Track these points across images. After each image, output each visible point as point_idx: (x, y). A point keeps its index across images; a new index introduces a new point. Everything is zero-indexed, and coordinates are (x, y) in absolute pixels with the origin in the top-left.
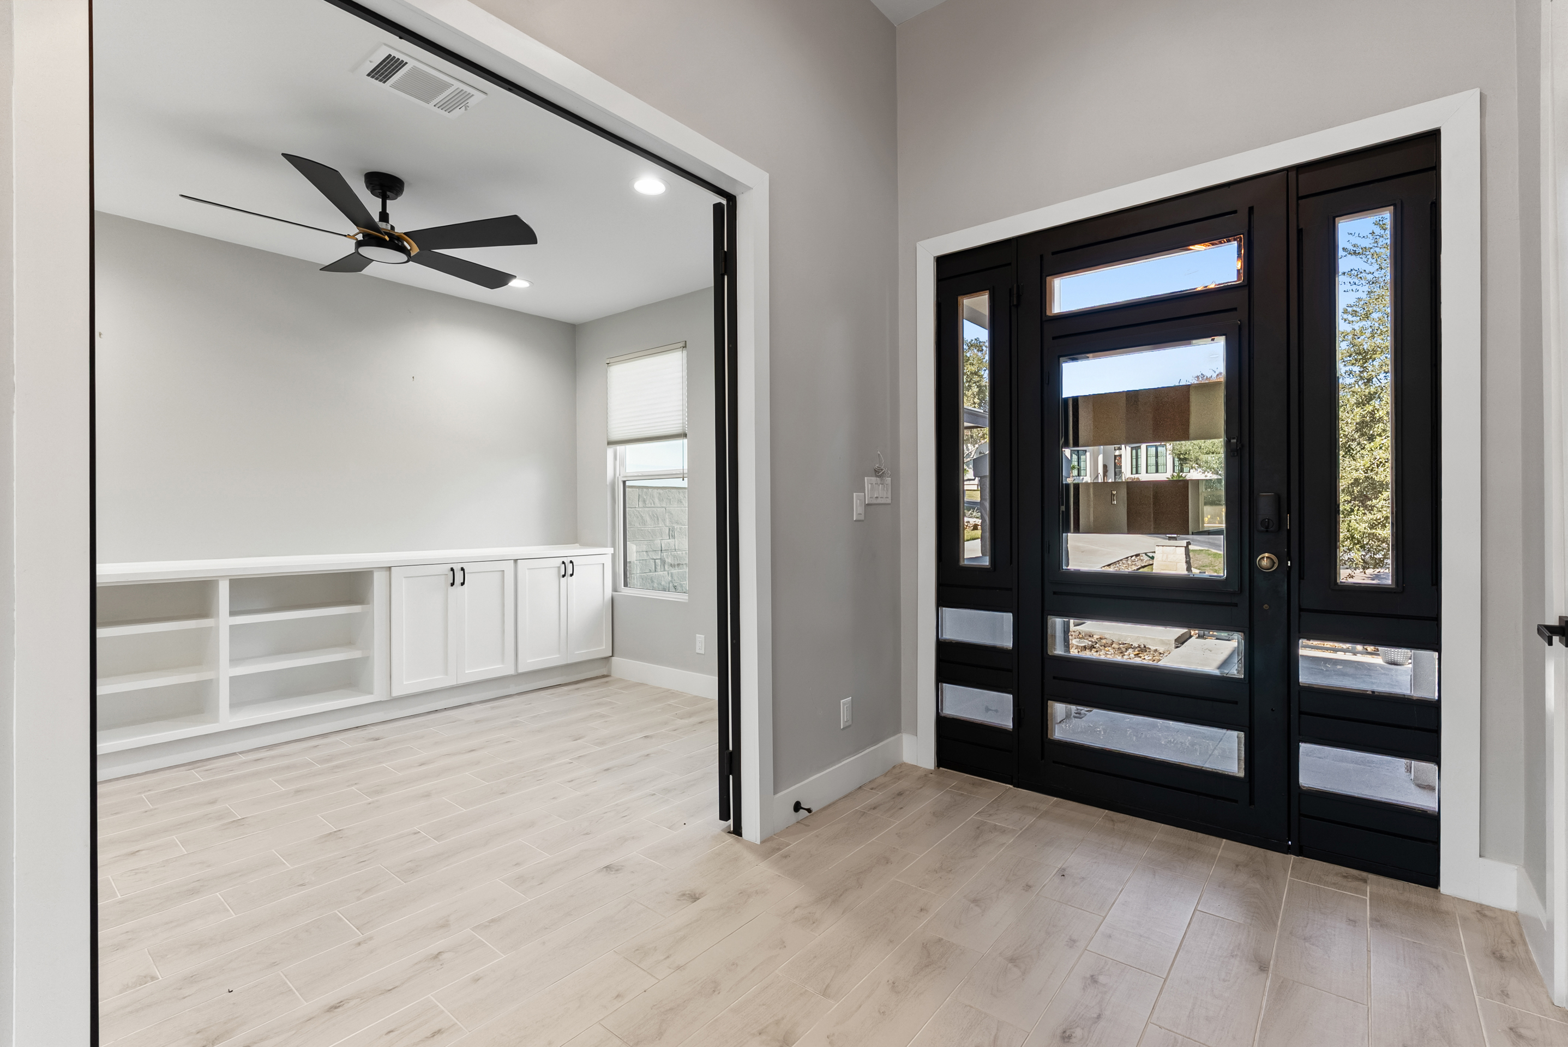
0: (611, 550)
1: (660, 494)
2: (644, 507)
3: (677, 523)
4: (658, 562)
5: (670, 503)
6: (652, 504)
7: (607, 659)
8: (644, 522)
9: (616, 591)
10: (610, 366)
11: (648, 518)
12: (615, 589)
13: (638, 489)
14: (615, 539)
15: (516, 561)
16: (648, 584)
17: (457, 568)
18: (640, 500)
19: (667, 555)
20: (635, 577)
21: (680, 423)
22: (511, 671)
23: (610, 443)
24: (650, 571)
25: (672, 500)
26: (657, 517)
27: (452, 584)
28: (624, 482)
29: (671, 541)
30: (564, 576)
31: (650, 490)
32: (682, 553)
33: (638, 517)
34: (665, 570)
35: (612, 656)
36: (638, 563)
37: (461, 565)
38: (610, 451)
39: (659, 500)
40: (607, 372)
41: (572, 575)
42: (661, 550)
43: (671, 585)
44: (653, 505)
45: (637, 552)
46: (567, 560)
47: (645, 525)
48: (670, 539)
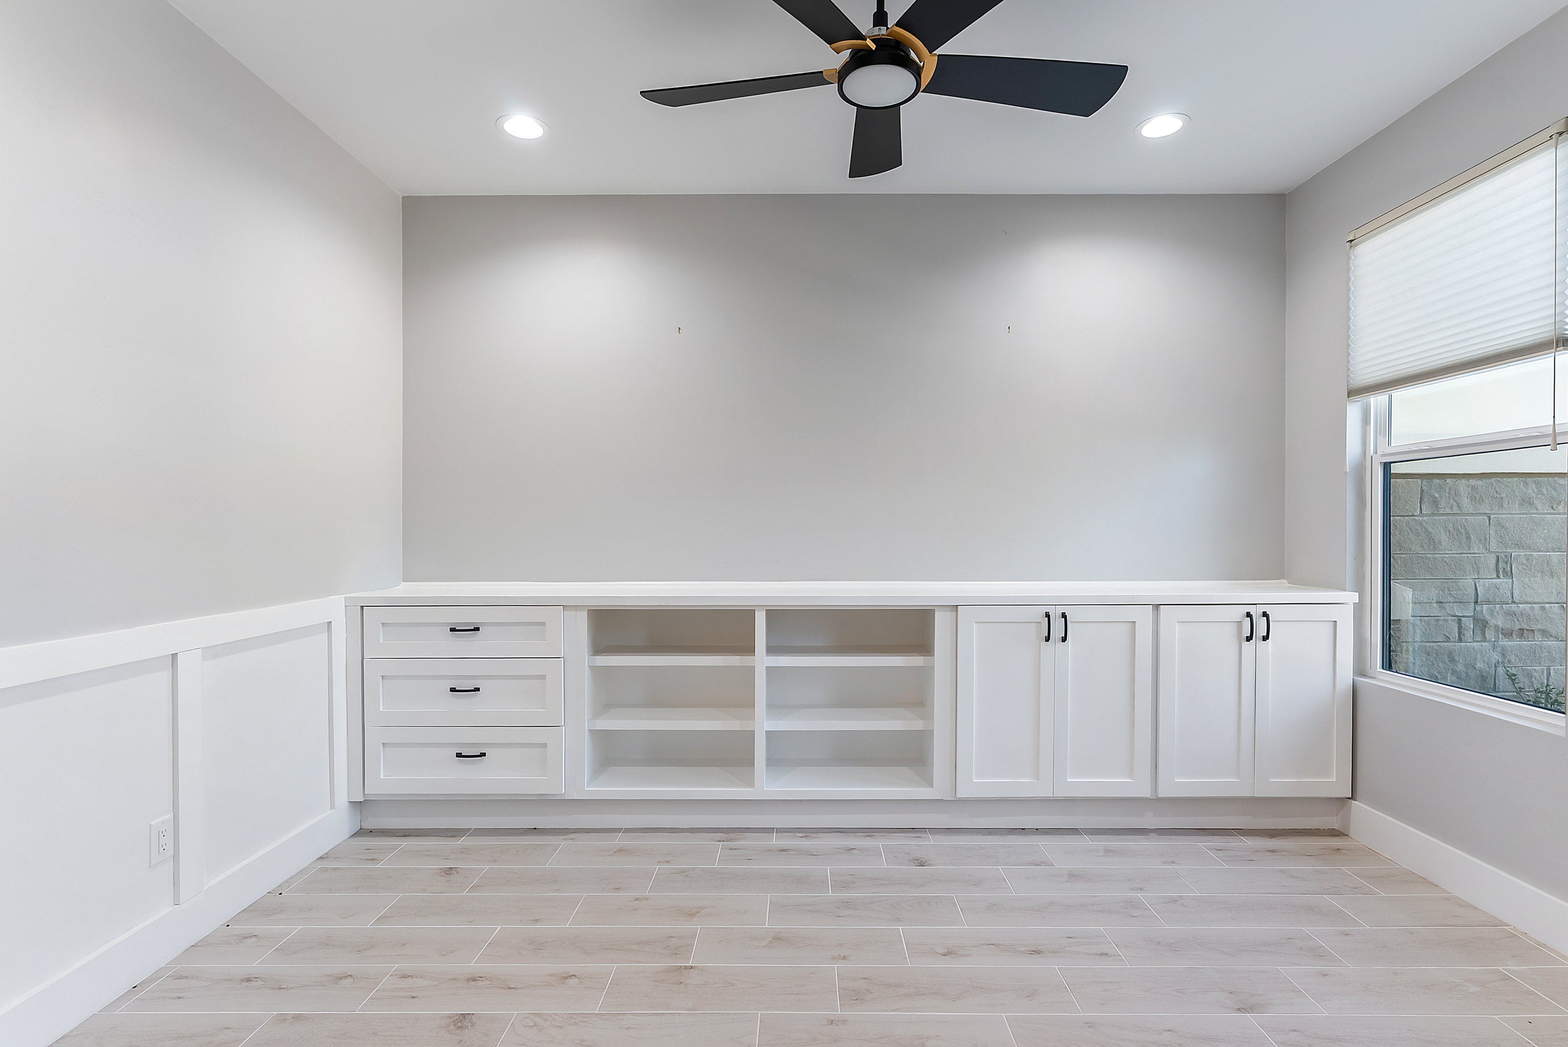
0: (1354, 597)
1: (1474, 488)
2: (1433, 514)
3: (1518, 545)
4: (1468, 623)
5: (1501, 506)
6: (1455, 508)
7: (1342, 801)
8: (1433, 543)
9: (1364, 676)
10: (1356, 245)
11: (1444, 537)
12: (1360, 670)
13: (1419, 481)
14: (1364, 576)
15: (1157, 607)
16: (1441, 665)
17: (1055, 613)
18: (1425, 499)
19: (1491, 612)
20: (1411, 649)
21: (1548, 317)
22: (1146, 793)
23: (1353, 393)
24: (1448, 639)
25: (1506, 500)
26: (1467, 533)
27: (1048, 639)
28: (1387, 466)
29: (1504, 582)
30: (1249, 639)
31: (1448, 480)
32: (1533, 608)
33: (1418, 534)
34: (1484, 639)
35: (1353, 798)
36: (1418, 623)
37: (1060, 610)
38: (1353, 411)
39: (1472, 498)
40: (1349, 258)
41: (1265, 638)
42: (1476, 602)
43: (1501, 670)
44: (1455, 510)
45: (1415, 603)
46: (1256, 611)
47: (1435, 548)
48: (1498, 577)
